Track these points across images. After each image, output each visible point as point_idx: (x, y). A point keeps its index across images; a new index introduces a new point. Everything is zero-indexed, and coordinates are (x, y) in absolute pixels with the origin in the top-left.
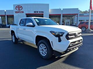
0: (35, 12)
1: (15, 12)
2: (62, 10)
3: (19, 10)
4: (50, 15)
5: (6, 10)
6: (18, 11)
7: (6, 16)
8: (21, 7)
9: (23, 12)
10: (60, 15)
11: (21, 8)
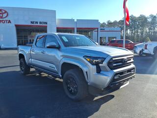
0: (32, 22)
2: (75, 21)
3: (2, 17)
4: (57, 28)
8: (6, 12)
9: (10, 22)
10: (74, 29)
11: (5, 15)
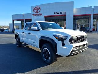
0: (55, 13)
1: (33, 15)
3: (37, 12)
4: (74, 16)
5: (25, 14)
6: (36, 14)
7: (25, 20)
8: (39, 8)
9: (41, 14)
10: (90, 15)
